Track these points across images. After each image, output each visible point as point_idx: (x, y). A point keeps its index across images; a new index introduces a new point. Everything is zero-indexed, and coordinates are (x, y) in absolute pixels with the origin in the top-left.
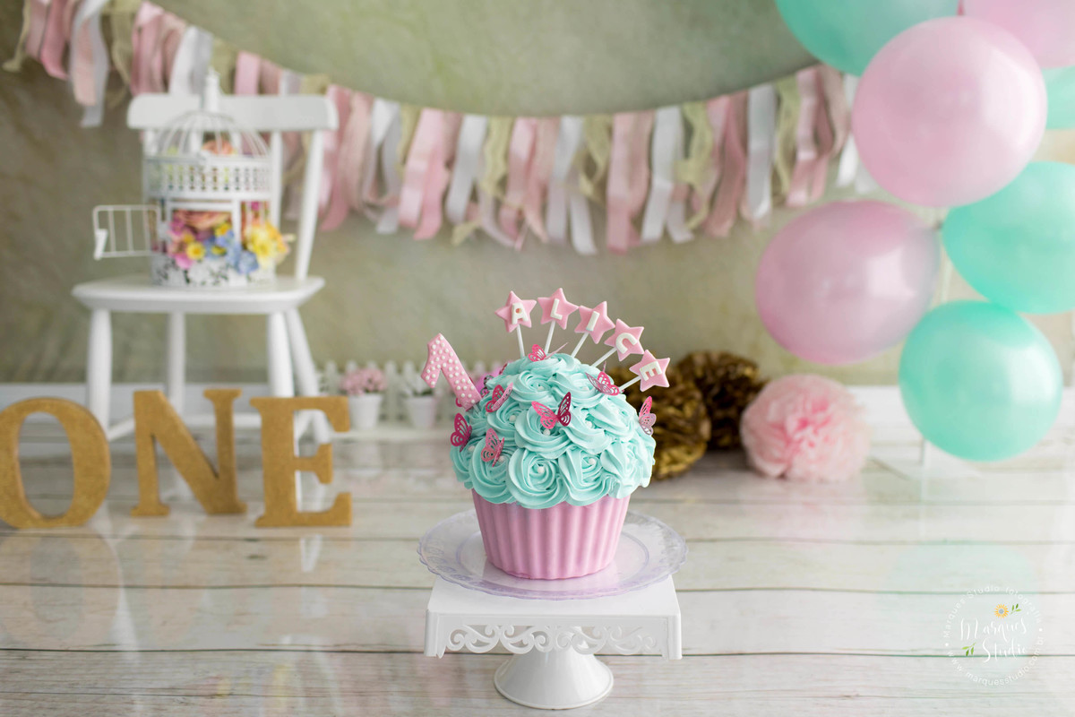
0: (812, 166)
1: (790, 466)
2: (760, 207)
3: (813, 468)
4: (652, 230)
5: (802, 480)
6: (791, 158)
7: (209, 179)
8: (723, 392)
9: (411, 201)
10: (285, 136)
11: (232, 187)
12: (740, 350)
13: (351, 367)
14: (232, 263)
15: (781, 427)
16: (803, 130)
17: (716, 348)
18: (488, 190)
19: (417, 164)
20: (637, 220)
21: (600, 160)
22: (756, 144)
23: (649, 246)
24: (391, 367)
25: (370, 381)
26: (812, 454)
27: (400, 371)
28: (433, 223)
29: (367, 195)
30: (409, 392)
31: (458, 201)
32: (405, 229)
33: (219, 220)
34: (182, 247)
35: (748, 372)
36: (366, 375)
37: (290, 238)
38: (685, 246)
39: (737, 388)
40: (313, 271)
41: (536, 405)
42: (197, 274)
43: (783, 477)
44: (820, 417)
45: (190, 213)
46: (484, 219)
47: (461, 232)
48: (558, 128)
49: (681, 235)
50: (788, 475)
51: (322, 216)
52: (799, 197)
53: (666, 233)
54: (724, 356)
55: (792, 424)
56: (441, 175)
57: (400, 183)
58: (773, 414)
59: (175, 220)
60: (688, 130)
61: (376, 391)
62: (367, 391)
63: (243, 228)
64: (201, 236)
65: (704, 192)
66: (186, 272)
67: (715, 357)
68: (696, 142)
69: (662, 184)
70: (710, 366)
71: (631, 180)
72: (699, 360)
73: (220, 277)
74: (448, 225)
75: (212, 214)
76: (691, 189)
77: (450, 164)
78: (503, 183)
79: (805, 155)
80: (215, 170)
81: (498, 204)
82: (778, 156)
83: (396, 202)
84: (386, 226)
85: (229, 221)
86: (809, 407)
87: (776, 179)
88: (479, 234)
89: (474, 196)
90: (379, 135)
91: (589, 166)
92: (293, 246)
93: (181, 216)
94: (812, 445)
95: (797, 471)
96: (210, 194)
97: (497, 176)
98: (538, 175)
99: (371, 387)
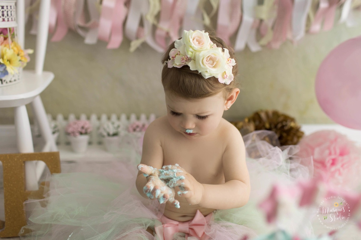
0: (326, 10)
2: (299, 34)
4: (240, 44)
6: (316, 7)
9: (105, 25)
13: (72, 117)
18: (150, 19)
19: (108, 3)
21: (214, 5)
24: (94, 117)
25: (83, 128)
27: (99, 119)
28: (117, 39)
29: (79, 22)
30: (105, 134)
31: (133, 25)
32: (102, 43)
36: (81, 124)
37: (31, 51)
38: (257, 53)
40: (46, 68)
44: (345, 158)
46: (147, 37)
47: (135, 44)
49: (254, 48)
51: (51, 32)
52: (316, 28)
53: (247, 47)
56: (123, 10)
57: (99, 16)
61: (86, 133)
62: (81, 133)
65: (269, 23)
69: (248, 19)
71: (231, 16)
76: (261, 22)
78: (158, 17)
79: (324, 5)
81: (154, 28)
83: (96, 25)
84: (90, 39)
86: (338, 152)
87: (308, 19)
88: (144, 45)
89: (141, 24)
91: (208, 7)
92: (33, 57)
94: (340, 174)
97: (156, 12)
98: (179, 12)
99: (83, 131)
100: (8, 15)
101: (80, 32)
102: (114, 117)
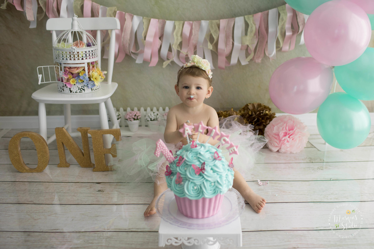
0: (291, 37)
1: (280, 149)
2: (272, 52)
3: (288, 149)
4: (234, 61)
5: (285, 153)
6: (284, 35)
7: (76, 56)
8: (258, 120)
9: (148, 52)
10: (102, 31)
11: (84, 58)
12: (265, 103)
13: (129, 109)
14: (86, 85)
15: (278, 135)
16: (288, 26)
17: (256, 101)
18: (175, 48)
19: (149, 39)
20: (229, 57)
21: (215, 37)
22: (270, 30)
23: (233, 66)
24: (142, 109)
25: (135, 116)
26: (288, 145)
27: (145, 110)
28: (155, 60)
29: (132, 50)
30: (149, 119)
31: (165, 51)
32: (146, 62)
33: (81, 70)
34: (68, 80)
35: (267, 112)
36: (134, 113)
37: (106, 72)
38: (245, 66)
39: (263, 119)
40: (113, 80)
41: (193, 165)
42: (74, 89)
43: (278, 151)
44: (291, 132)
45: (70, 68)
46: (174, 58)
47: (166, 63)
48: (200, 25)
49: (243, 63)
50: (279, 151)
51: (116, 57)
52: (286, 48)
53: (239, 62)
54: (259, 105)
55: (282, 134)
56: (158, 42)
57: (144, 46)
58: (275, 130)
59: (65, 71)
60: (247, 25)
61: (137, 119)
62: (134, 119)
63: (89, 72)
64: (74, 76)
65: (252, 47)
66: (70, 89)
67: (256, 106)
68: (249, 30)
69: (237, 44)
70: (254, 110)
71: (226, 44)
72: (250, 107)
73: (82, 90)
74: (161, 60)
75: (78, 68)
76: (248, 46)
77: (161, 38)
78: (181, 45)
79: (288, 34)
80: (78, 53)
81: (179, 52)
82: (279, 34)
83: (142, 52)
84: (139, 61)
85: (84, 70)
86: (287, 128)
87: (278, 42)
88: (173, 62)
89: (170, 50)
90: (135, 28)
91: (211, 39)
92: (106, 75)
93: (67, 69)
94: (288, 141)
95: (283, 150)
96: (77, 61)
97: (178, 43)
98: (193, 41)
99: (136, 118)
100: (94, 55)
101: (133, 56)
102: (155, 109)
